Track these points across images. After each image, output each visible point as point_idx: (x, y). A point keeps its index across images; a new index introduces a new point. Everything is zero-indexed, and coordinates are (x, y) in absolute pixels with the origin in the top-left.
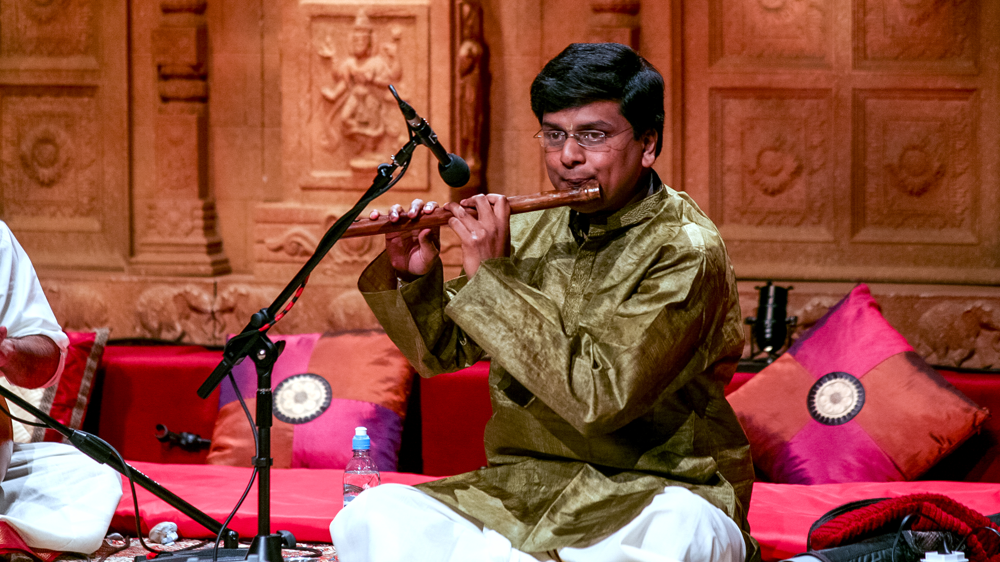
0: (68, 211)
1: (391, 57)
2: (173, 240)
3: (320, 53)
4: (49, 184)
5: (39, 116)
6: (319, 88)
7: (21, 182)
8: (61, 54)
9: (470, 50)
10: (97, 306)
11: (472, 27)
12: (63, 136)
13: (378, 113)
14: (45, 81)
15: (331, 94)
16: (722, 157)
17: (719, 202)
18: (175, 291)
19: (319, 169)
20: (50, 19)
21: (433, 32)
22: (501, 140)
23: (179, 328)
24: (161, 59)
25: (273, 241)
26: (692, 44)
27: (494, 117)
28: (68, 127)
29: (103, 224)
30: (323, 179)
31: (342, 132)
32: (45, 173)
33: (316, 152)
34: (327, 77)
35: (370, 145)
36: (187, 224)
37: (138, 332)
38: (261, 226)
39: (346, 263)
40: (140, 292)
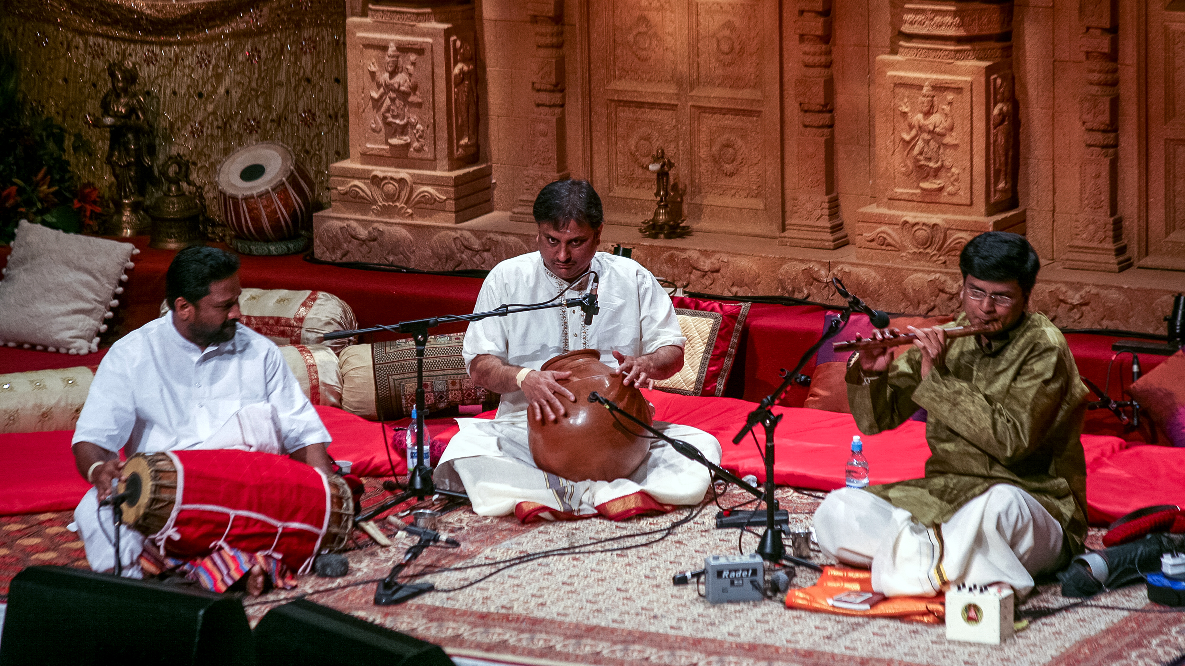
0: (744, 193)
1: (946, 115)
2: (808, 223)
3: (900, 109)
4: (732, 175)
5: (723, 129)
6: (899, 132)
7: (712, 173)
8: (739, 88)
9: (1001, 109)
10: (752, 273)
11: (1003, 93)
12: (740, 143)
13: (937, 152)
14: (727, 106)
15: (907, 138)
16: (1174, 185)
17: (1172, 215)
18: (803, 267)
19: (900, 187)
20: (730, 65)
21: (974, 99)
22: (1027, 165)
23: (806, 292)
24: (801, 99)
25: (868, 235)
26: (1153, 109)
27: (1022, 150)
28: (743, 137)
29: (765, 205)
30: (902, 194)
31: (914, 163)
32: (728, 167)
33: (898, 175)
34: (905, 125)
35: (932, 173)
36: (818, 212)
37: (779, 293)
38: (860, 224)
39: (915, 253)
40: (781, 265)
